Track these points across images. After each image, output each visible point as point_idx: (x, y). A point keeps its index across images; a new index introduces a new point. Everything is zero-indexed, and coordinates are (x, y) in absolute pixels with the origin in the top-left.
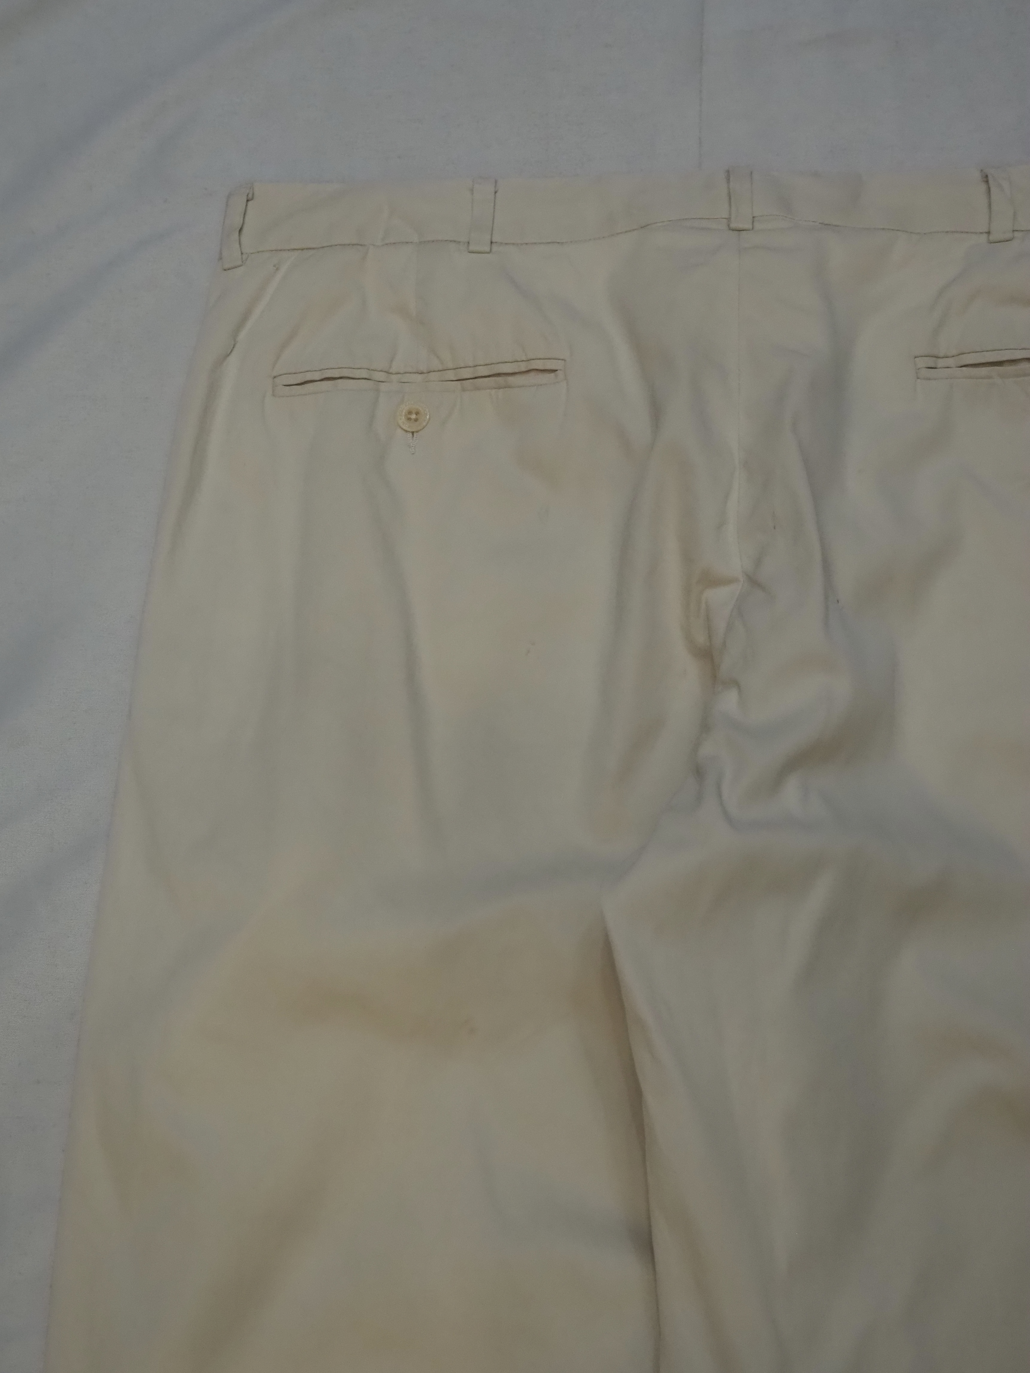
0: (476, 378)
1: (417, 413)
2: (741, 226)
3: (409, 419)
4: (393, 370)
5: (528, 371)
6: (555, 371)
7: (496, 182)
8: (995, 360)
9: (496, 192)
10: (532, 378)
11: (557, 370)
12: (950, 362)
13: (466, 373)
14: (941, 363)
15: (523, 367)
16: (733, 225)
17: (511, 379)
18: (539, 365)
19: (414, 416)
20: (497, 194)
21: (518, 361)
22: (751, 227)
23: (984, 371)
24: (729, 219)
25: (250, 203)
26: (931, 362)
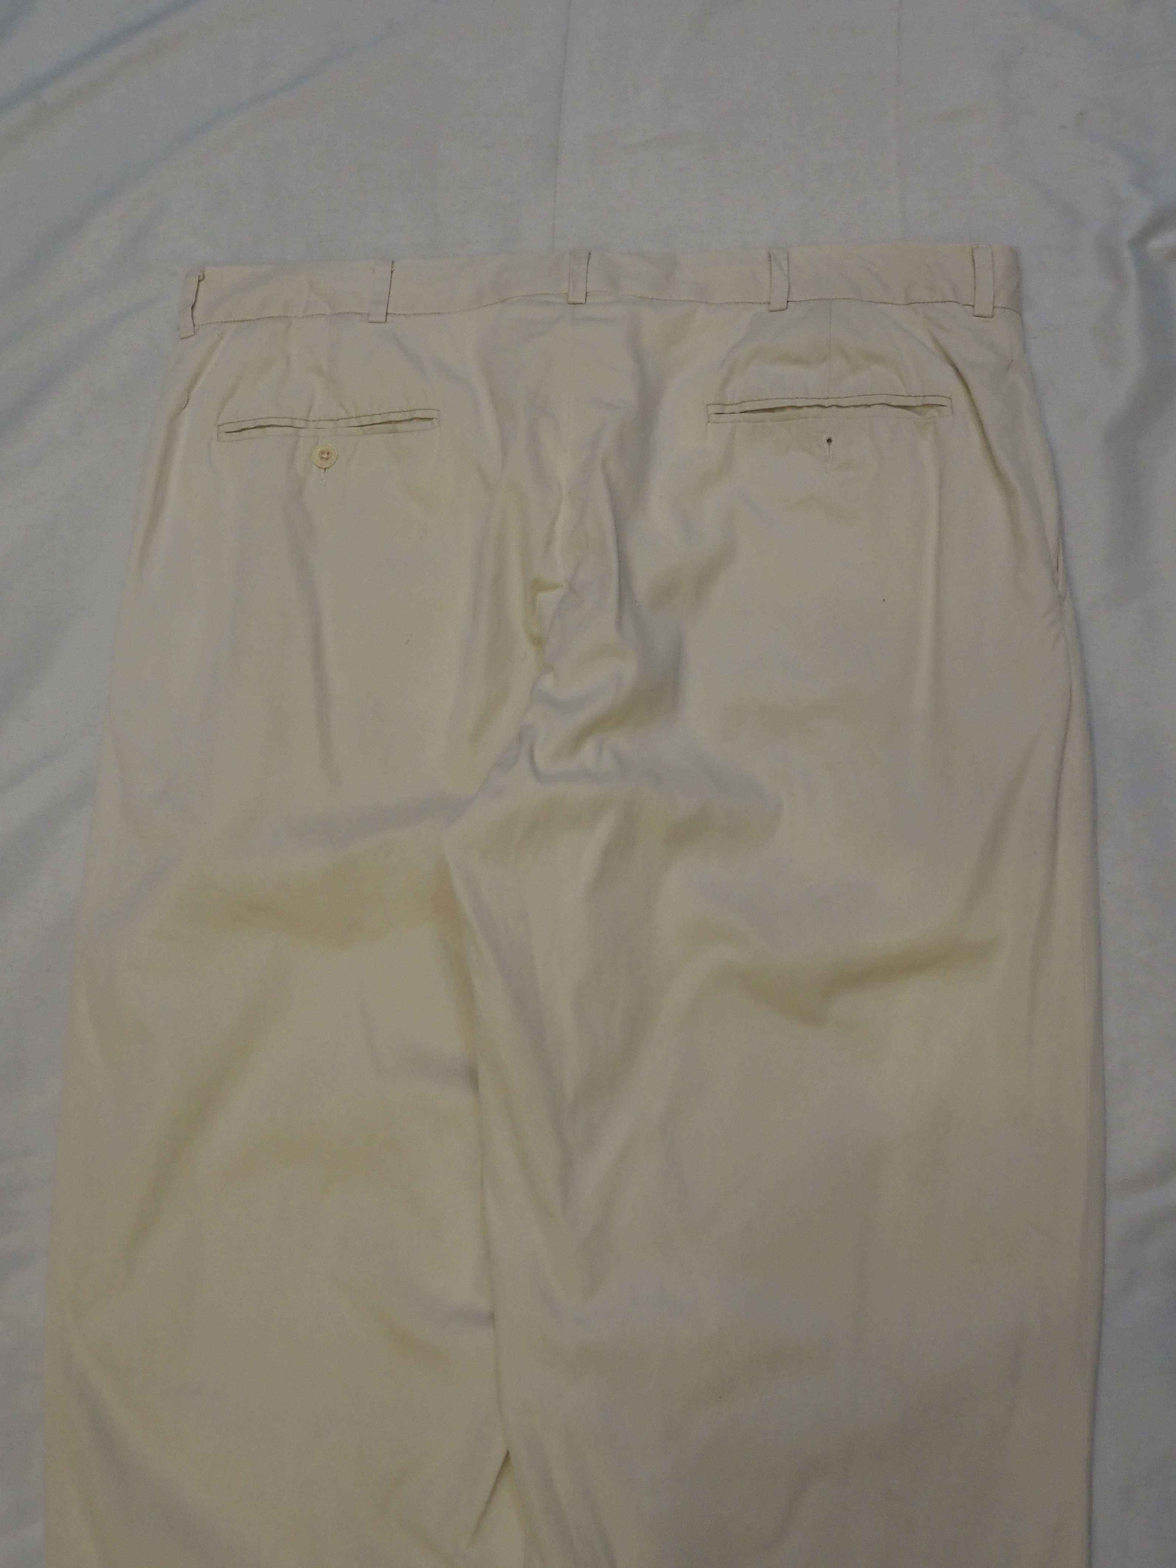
0: (372, 425)
1: (328, 454)
2: (578, 300)
3: (322, 458)
4: (311, 418)
5: (411, 420)
6: (430, 419)
7: (393, 263)
8: (767, 408)
9: (392, 272)
10: (415, 425)
11: (433, 419)
12: (735, 408)
13: (366, 421)
14: (728, 409)
15: (408, 416)
16: (571, 300)
17: (398, 426)
18: (419, 414)
19: (325, 456)
20: (393, 273)
21: (404, 411)
22: (583, 301)
23: (758, 416)
24: (567, 295)
25: (201, 283)
26: (718, 409)
